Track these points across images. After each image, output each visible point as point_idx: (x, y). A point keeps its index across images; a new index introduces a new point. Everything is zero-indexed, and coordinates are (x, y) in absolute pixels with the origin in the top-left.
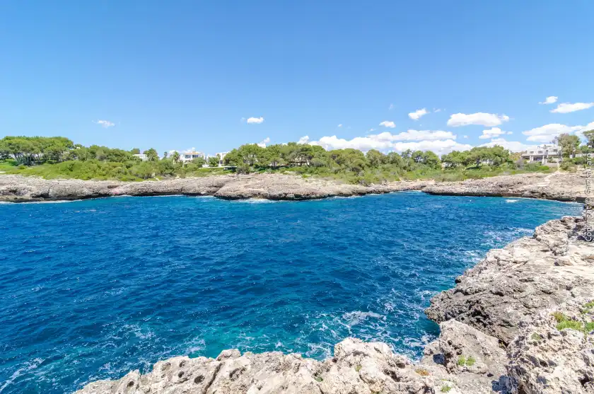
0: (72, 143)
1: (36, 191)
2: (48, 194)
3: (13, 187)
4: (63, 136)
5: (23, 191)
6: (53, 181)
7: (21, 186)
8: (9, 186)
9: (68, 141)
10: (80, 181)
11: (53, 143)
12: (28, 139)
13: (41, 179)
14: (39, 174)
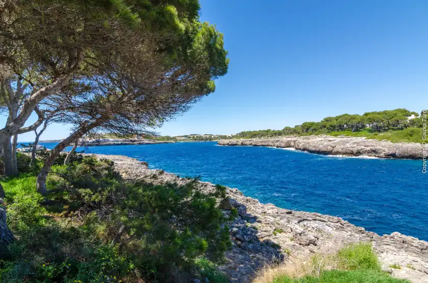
0: (409, 112)
1: (387, 151)
2: (395, 154)
3: (373, 148)
4: (402, 108)
5: (379, 151)
6: (398, 144)
7: (378, 147)
8: (371, 148)
9: (406, 111)
10: (418, 145)
11: (396, 115)
12: (379, 113)
13: (389, 143)
14: (388, 138)
